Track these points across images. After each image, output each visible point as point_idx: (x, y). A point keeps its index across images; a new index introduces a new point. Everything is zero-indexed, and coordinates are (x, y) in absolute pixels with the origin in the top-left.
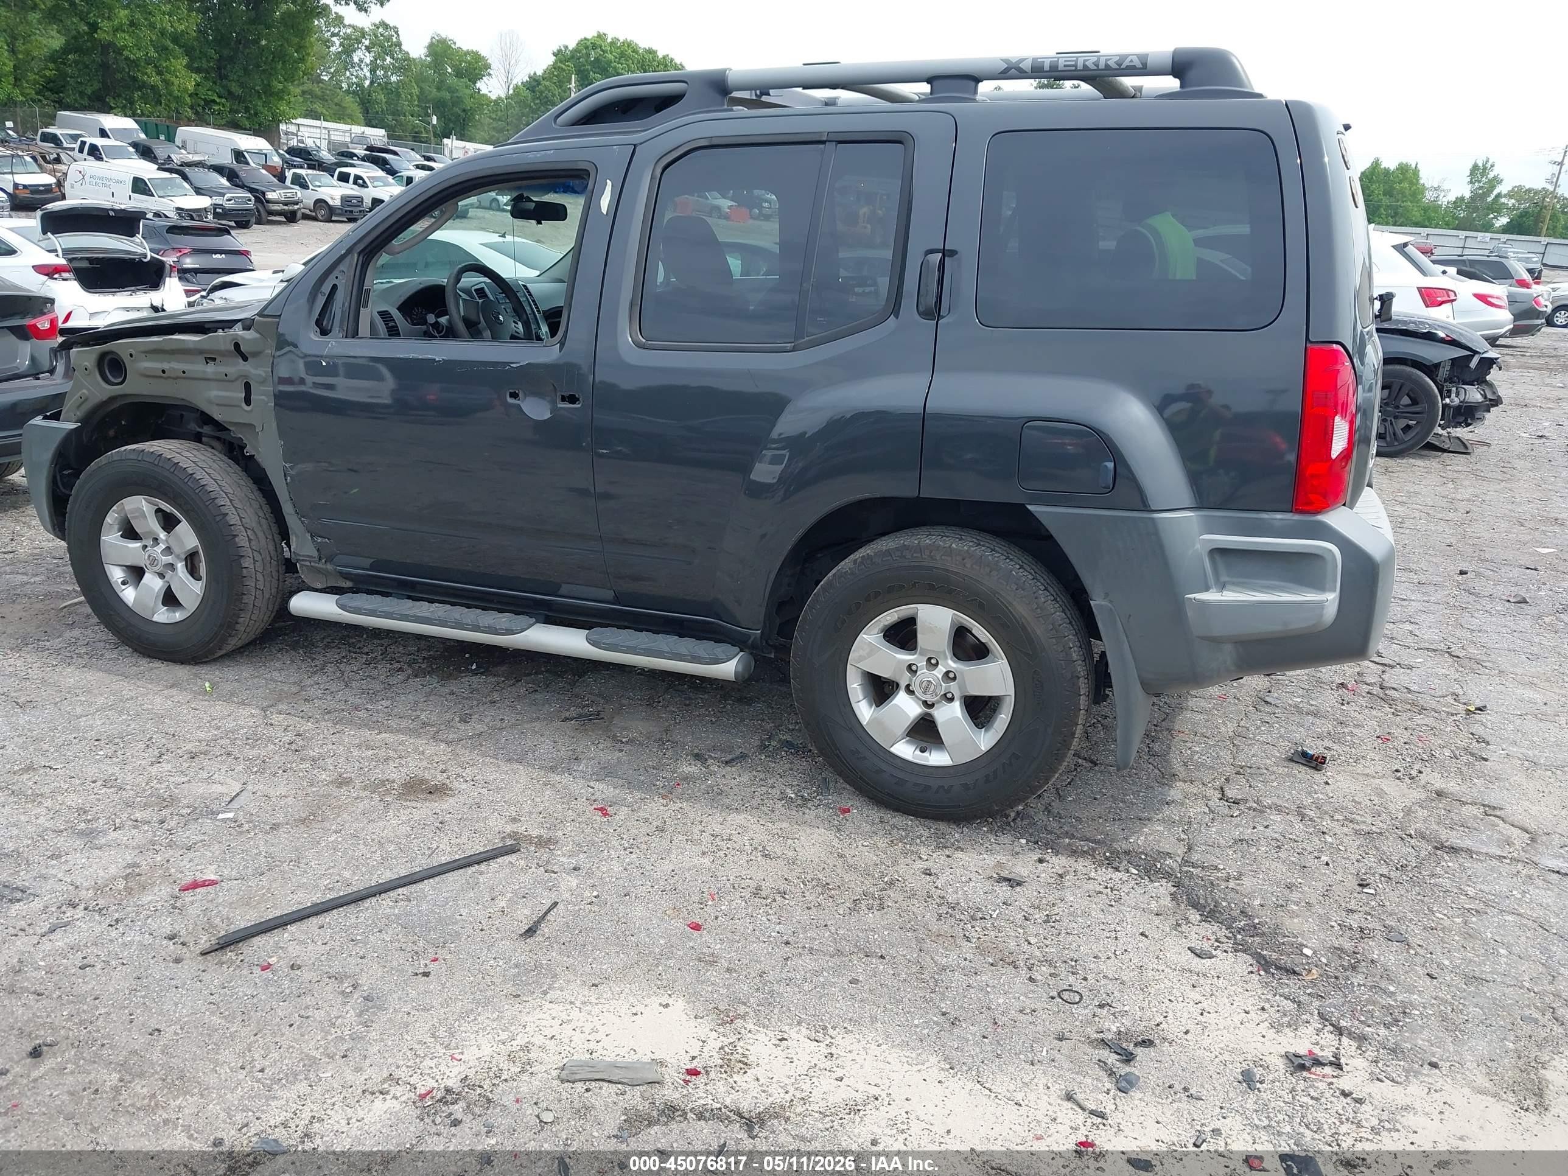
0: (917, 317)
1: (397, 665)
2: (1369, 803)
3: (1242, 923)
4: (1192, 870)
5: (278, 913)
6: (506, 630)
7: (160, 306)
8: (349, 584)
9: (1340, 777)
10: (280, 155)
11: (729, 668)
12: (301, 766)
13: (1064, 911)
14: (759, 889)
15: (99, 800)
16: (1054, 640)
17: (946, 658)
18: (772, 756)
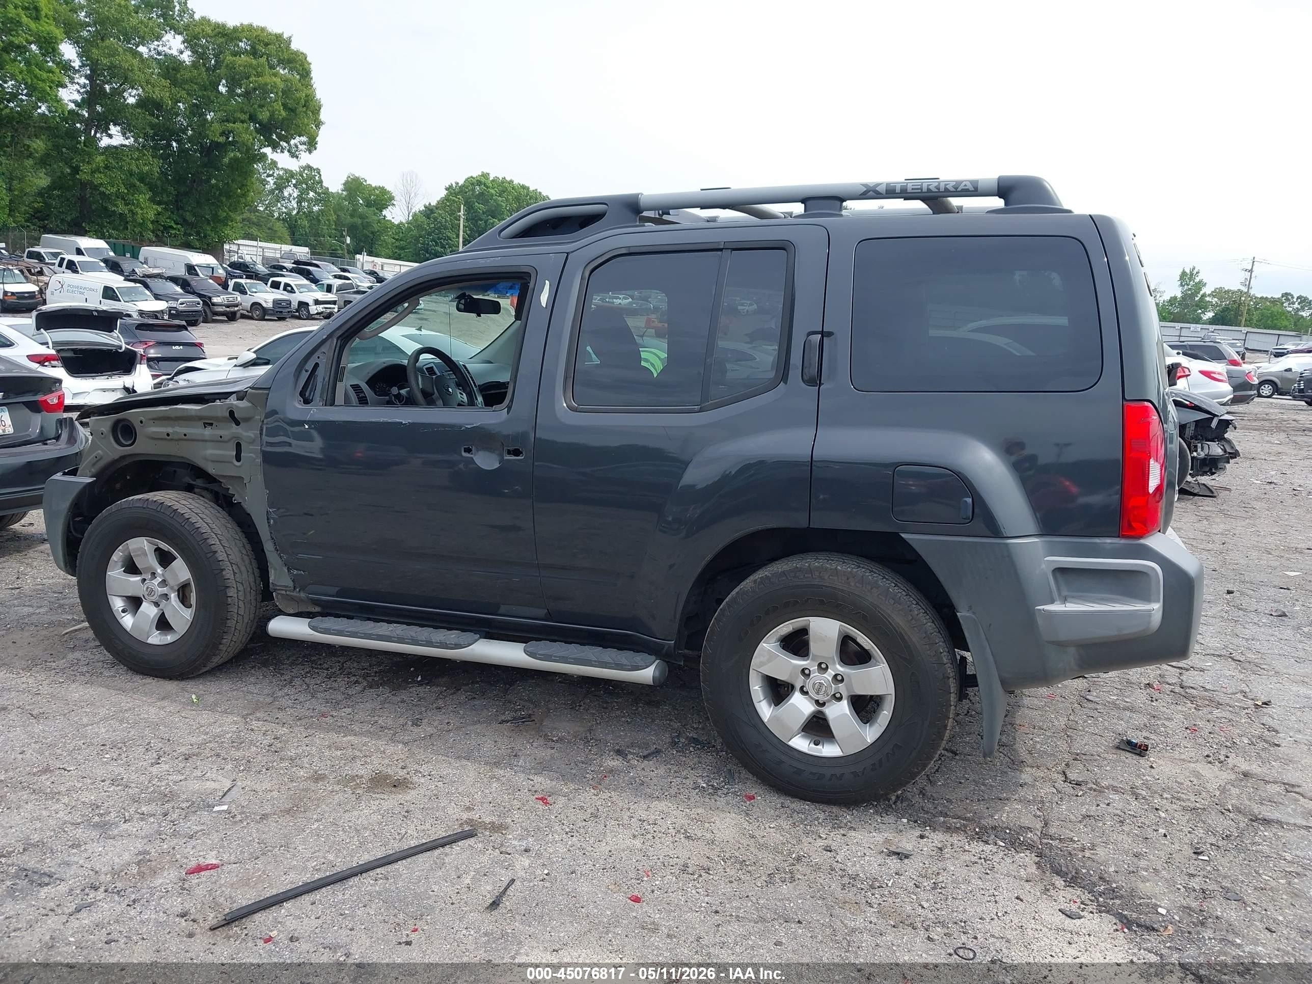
0: (803, 385)
1: (353, 679)
2: (1190, 784)
3: (1102, 887)
4: (1051, 842)
5: (274, 892)
6: (455, 645)
7: (131, 387)
8: (318, 609)
9: (1161, 762)
10: (224, 268)
11: (647, 674)
12: (282, 765)
13: (947, 879)
14: (686, 866)
15: (109, 797)
16: (927, 646)
17: (834, 663)
18: (682, 751)
